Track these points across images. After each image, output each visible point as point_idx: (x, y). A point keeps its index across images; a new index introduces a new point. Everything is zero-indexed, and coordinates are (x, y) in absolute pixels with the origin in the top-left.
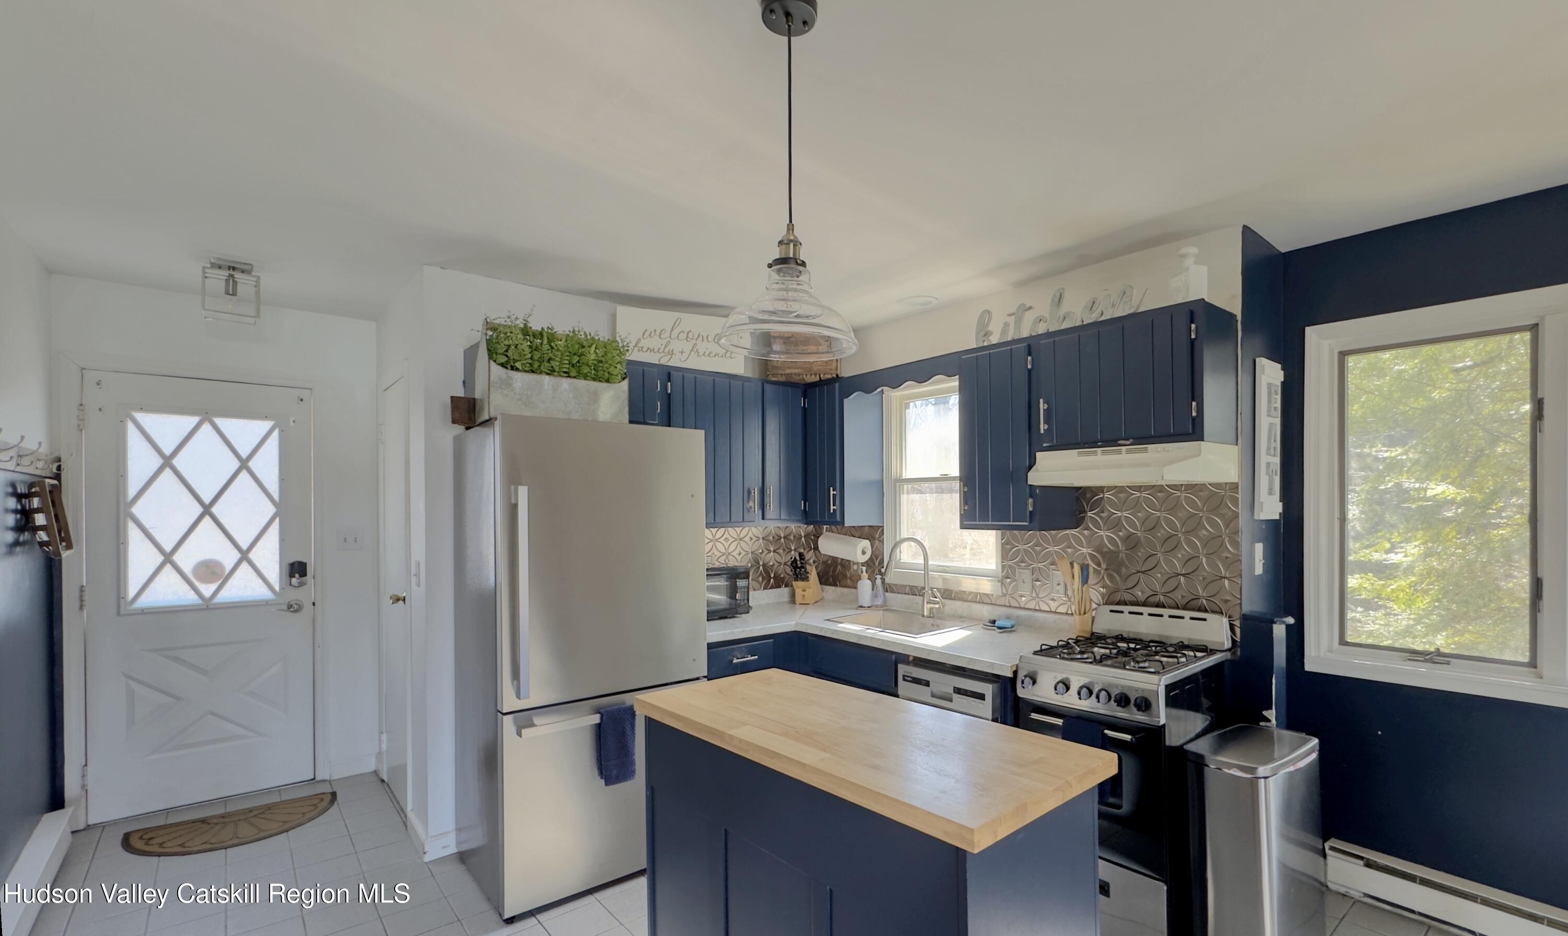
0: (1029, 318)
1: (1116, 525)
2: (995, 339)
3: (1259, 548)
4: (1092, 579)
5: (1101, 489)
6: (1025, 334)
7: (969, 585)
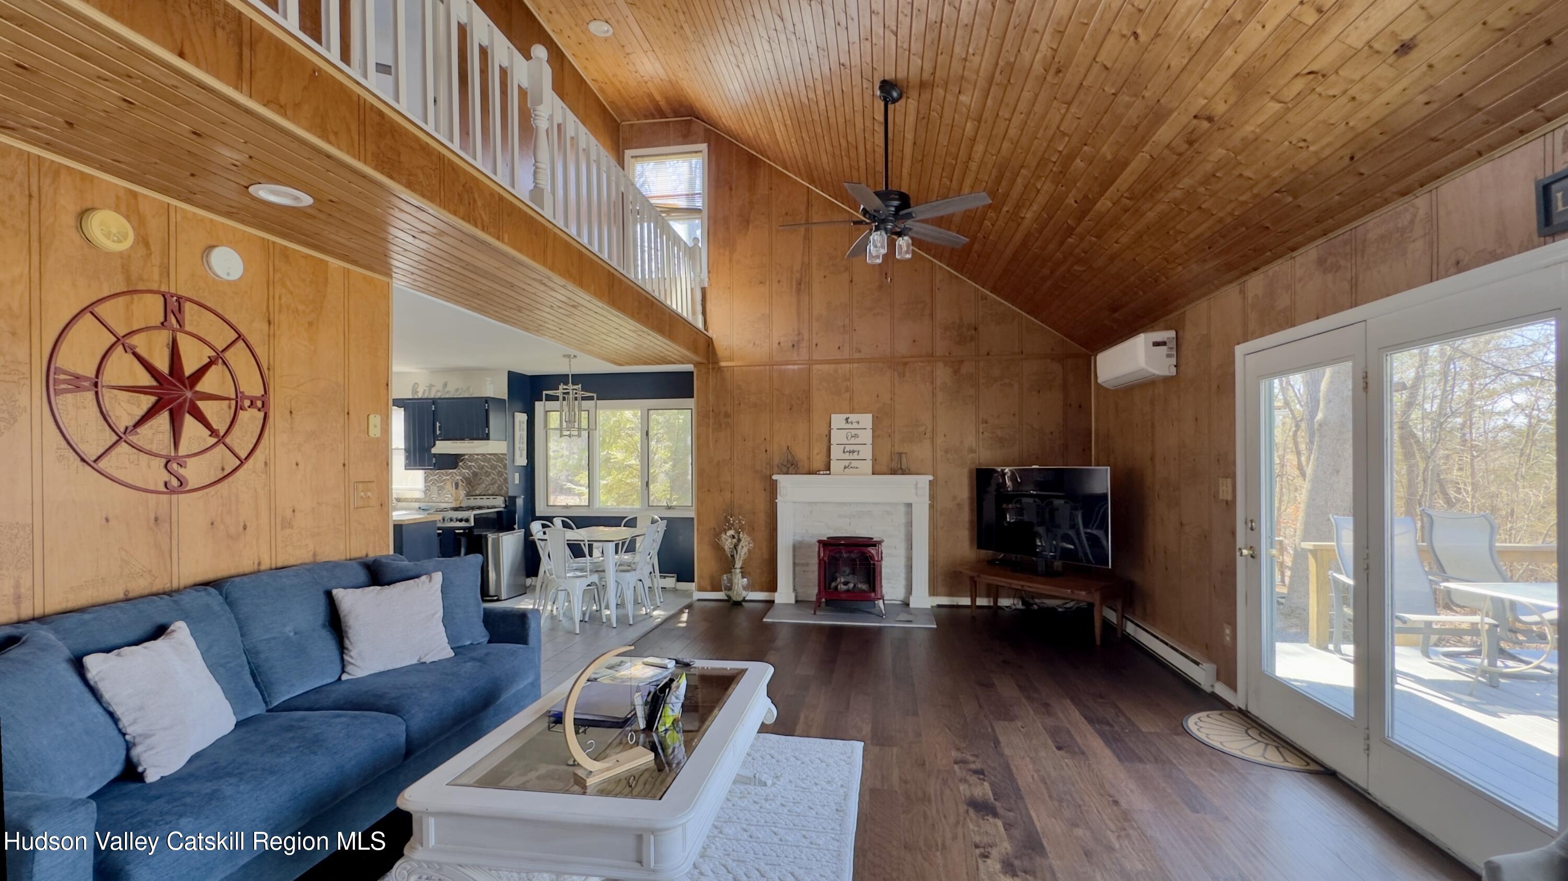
0: (434, 390)
1: (469, 468)
2: (420, 395)
3: (517, 475)
4: (460, 487)
5: (464, 455)
6: (432, 396)
7: (409, 495)
